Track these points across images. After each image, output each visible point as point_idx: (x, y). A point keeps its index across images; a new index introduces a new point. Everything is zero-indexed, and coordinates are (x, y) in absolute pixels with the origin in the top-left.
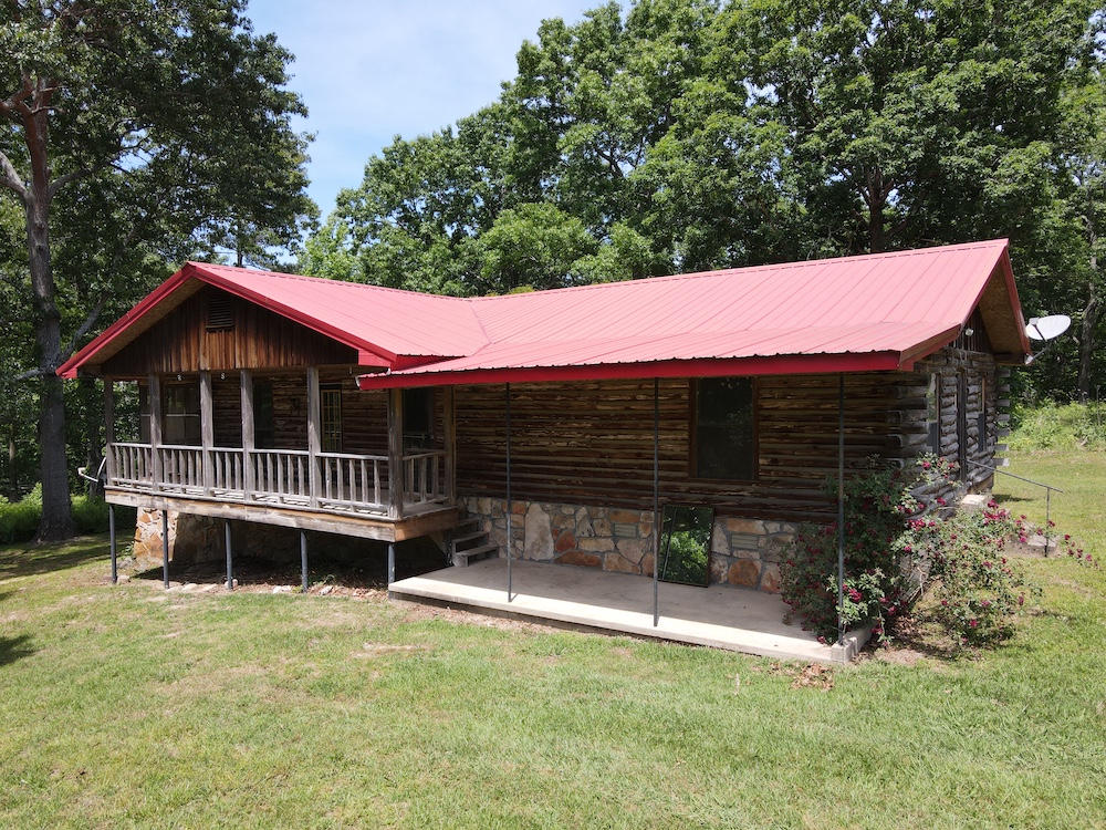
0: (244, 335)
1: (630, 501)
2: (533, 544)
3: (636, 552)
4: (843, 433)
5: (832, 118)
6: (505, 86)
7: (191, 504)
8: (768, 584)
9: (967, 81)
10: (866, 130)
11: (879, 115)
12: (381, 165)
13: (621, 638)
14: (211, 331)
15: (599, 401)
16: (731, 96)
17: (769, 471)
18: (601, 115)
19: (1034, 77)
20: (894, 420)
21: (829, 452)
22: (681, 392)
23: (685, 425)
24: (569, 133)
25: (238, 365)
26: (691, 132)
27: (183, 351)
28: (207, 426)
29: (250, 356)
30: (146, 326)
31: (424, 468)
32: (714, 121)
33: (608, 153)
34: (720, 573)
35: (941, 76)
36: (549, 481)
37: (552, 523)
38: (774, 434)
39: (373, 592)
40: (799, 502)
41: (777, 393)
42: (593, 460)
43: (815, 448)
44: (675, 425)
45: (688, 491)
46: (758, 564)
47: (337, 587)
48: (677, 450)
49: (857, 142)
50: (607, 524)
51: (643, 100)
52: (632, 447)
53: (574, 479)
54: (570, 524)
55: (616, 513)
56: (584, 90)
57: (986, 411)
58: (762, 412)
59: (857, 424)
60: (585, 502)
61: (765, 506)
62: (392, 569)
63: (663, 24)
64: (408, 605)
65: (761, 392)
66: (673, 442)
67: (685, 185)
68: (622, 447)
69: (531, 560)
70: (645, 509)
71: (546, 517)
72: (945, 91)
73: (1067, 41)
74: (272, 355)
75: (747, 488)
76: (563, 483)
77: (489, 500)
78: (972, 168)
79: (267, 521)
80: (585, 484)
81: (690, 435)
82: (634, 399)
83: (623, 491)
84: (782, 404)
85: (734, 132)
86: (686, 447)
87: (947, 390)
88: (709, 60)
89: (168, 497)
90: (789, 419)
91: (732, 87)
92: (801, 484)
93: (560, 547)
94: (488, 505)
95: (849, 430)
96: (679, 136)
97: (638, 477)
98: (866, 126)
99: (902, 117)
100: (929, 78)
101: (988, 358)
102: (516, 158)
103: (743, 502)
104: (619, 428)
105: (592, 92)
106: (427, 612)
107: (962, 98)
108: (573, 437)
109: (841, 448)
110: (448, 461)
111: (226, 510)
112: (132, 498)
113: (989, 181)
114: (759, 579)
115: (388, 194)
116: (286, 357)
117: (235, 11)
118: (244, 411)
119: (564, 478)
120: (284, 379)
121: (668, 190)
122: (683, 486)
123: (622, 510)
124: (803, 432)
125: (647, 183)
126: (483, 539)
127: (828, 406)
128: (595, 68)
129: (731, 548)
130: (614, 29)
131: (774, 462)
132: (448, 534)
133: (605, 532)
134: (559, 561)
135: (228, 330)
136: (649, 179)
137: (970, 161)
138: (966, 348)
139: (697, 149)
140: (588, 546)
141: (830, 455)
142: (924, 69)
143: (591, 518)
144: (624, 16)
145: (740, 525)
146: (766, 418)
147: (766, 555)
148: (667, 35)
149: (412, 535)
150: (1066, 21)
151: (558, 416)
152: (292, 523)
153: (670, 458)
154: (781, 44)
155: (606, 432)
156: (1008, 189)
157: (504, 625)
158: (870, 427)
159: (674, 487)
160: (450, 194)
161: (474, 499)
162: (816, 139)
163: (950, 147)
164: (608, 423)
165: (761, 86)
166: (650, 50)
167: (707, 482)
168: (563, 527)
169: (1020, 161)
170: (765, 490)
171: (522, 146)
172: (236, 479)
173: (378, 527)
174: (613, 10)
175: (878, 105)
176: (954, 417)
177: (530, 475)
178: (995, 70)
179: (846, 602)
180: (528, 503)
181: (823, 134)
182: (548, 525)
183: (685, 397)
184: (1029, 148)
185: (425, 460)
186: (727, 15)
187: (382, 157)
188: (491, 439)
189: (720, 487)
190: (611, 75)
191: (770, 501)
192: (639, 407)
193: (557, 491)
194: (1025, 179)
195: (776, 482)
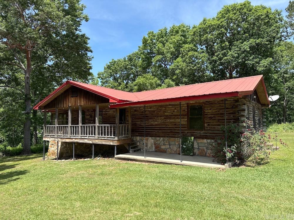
0: (80, 97)
1: (173, 136)
2: (150, 147)
3: (175, 148)
4: (226, 117)
5: (219, 52)
6: (139, 47)
7: (65, 139)
8: (208, 155)
9: (251, 44)
10: (227, 55)
11: (230, 51)
12: (109, 65)
13: (173, 165)
14: (72, 97)
15: (165, 112)
16: (195, 47)
17: (207, 127)
18: (162, 54)
19: (267, 43)
20: (238, 113)
21: (222, 122)
22: (185, 109)
23: (186, 117)
24: (155, 58)
25: (78, 105)
26: (185, 56)
27: (65, 102)
28: (70, 120)
29: (81, 102)
30: (56, 96)
31: (124, 128)
32: (190, 53)
33: (164, 63)
34: (196, 152)
35: (245, 43)
36: (153, 132)
37: (154, 142)
38: (208, 118)
39: (110, 158)
40: (215, 134)
41: (209, 108)
42: (164, 126)
43: (219, 121)
44: (184, 117)
45: (187, 133)
46: (206, 150)
47: (101, 158)
48: (185, 123)
49: (225, 58)
50: (168, 142)
51: (173, 49)
52: (174, 123)
53: (159, 131)
54: (159, 142)
55: (170, 139)
56: (159, 48)
57: (260, 118)
58: (205, 113)
59: (228, 115)
60: (162, 137)
61: (207, 136)
62: (116, 152)
63: (177, 32)
64: (119, 161)
65: (205, 108)
66: (184, 121)
67: (183, 69)
68: (171, 123)
69: (149, 151)
70: (177, 137)
71: (153, 141)
72: (246, 46)
73: (274, 35)
74: (87, 102)
75: (202, 131)
76: (157, 132)
77: (139, 137)
78: (253, 64)
79: (84, 142)
80: (162, 132)
81: (188, 119)
82: (174, 111)
83: (172, 133)
84: (210, 111)
85: (195, 56)
86: (187, 122)
87: (250, 110)
88: (189, 40)
89: (59, 138)
90: (212, 114)
91: (195, 46)
92: (216, 130)
93: (156, 148)
94: (138, 138)
95: (227, 117)
96: (182, 58)
97: (175, 130)
98: (227, 54)
99: (236, 52)
100: (242, 43)
101: (260, 105)
102: (142, 64)
103: (201, 135)
104: (170, 118)
105: (160, 48)
106: (125, 162)
107: (250, 47)
108: (159, 121)
109: (226, 121)
110: (129, 126)
111: (74, 140)
112: (50, 139)
113: (258, 67)
114: (206, 154)
115: (110, 73)
116: (91, 102)
117: (78, 27)
118: (80, 116)
119: (157, 131)
120: (88, 110)
121: (179, 70)
122: (186, 132)
123: (171, 138)
124: (215, 117)
125: (174, 69)
126: (137, 147)
127: (221, 111)
128: (161, 42)
129: (199, 146)
130: (166, 34)
131: (209, 125)
132: (129, 145)
133: (167, 144)
134: (156, 151)
135: (76, 96)
136: (174, 68)
137: (253, 62)
138: (254, 101)
139: (186, 60)
140: (163, 147)
141: (222, 123)
142: (241, 41)
143: (164, 140)
144: (168, 31)
145: (201, 141)
146: (206, 115)
147: (207, 148)
148: (178, 34)
149: (121, 144)
150: (274, 30)
151: (155, 116)
152: (91, 142)
153: (183, 125)
154: (206, 35)
155: (167, 119)
156: (262, 69)
157: (144, 163)
158: (232, 115)
159: (184, 132)
160: (125, 73)
161: (135, 137)
162: (215, 57)
163: (248, 59)
164: (167, 117)
165: (202, 46)
166: (174, 38)
167: (192, 130)
168: (157, 143)
169: (265, 62)
170: (206, 132)
171: (143, 61)
172: (77, 133)
173: (113, 142)
174: (166, 29)
175: (230, 49)
176: (252, 117)
177: (148, 131)
178: (258, 41)
179: (228, 153)
180: (148, 137)
181: (217, 56)
182: (153, 142)
183: (186, 110)
184: (267, 59)
185: (124, 126)
186: (193, 29)
187: (109, 64)
188: (139, 122)
189: (195, 132)
190: (165, 44)
191: (208, 134)
192: (175, 113)
193: (155, 134)
194: (266, 66)
195: (209, 130)
